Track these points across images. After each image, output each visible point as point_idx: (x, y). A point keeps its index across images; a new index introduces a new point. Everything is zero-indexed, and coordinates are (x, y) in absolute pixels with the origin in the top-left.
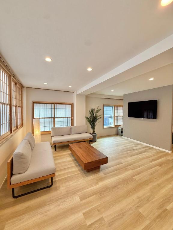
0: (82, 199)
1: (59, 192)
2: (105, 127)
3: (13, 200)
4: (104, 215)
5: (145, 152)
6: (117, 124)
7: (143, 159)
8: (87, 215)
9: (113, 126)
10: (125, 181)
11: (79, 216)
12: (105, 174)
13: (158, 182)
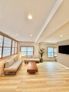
0: (21, 82)
1: (16, 77)
2: (48, 56)
3: (4, 75)
4: (23, 90)
5: (64, 72)
6: (55, 56)
7: (59, 75)
8: (18, 88)
9: (53, 56)
10: (41, 82)
11: (16, 87)
12: (35, 76)
13: (58, 88)
